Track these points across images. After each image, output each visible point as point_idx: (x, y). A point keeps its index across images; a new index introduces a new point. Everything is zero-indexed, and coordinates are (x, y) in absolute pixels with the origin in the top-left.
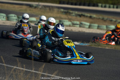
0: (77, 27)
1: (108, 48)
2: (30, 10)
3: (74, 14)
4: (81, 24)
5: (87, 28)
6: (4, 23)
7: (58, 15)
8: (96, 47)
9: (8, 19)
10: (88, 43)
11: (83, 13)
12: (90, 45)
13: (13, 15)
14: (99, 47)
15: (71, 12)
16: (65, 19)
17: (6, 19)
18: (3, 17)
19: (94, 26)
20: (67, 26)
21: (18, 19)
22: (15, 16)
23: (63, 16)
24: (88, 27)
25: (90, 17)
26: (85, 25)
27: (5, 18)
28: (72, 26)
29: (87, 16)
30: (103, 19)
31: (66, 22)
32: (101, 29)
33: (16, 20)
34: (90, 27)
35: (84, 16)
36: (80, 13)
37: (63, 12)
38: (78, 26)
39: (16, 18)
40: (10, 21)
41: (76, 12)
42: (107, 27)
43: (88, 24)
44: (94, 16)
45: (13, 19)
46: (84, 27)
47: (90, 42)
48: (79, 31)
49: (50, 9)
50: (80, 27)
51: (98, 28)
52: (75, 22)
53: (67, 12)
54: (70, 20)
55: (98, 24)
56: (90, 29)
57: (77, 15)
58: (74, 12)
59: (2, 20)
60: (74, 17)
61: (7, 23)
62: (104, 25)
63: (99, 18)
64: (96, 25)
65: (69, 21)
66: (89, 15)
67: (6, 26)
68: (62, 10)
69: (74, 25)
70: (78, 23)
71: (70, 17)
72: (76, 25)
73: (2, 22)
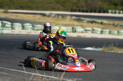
0: (89, 33)
1: (121, 52)
2: (44, 19)
3: (85, 21)
4: (93, 30)
5: (99, 34)
6: (20, 32)
7: (71, 23)
8: (109, 51)
9: (23, 28)
10: (102, 48)
11: (95, 20)
12: (103, 50)
13: (28, 24)
14: (112, 52)
15: (83, 19)
16: (78, 26)
17: (22, 28)
18: (18, 26)
19: (106, 32)
20: (80, 33)
21: (32, 28)
22: (30, 25)
23: (76, 23)
24: (100, 32)
25: (102, 23)
26: (97, 31)
27: (20, 27)
28: (85, 32)
29: (98, 23)
30: (114, 25)
31: (79, 28)
32: (113, 34)
33: (31, 29)
34: (102, 32)
35: (95, 22)
36: (91, 20)
37: (75, 19)
38: (91, 32)
39: (31, 27)
40: (26, 30)
41: (88, 19)
42: (118, 32)
43: (100, 30)
44: (105, 22)
45: (28, 28)
46: (96, 33)
47: (103, 47)
48: (92, 37)
49: (63, 17)
50: (92, 32)
51: (110, 33)
52: (88, 29)
53: (79, 19)
54: (82, 26)
55: (110, 29)
56: (102, 35)
57: (88, 22)
58: (85, 19)
59: (18, 29)
60: (86, 24)
61: (23, 32)
62: (115, 30)
63: (110, 24)
64: (108, 31)
65: (81, 28)
66: (100, 21)
67: (22, 34)
68: (74, 17)
69: (87, 32)
70: (90, 29)
71: (82, 24)
72: (88, 32)
73: (18, 31)
